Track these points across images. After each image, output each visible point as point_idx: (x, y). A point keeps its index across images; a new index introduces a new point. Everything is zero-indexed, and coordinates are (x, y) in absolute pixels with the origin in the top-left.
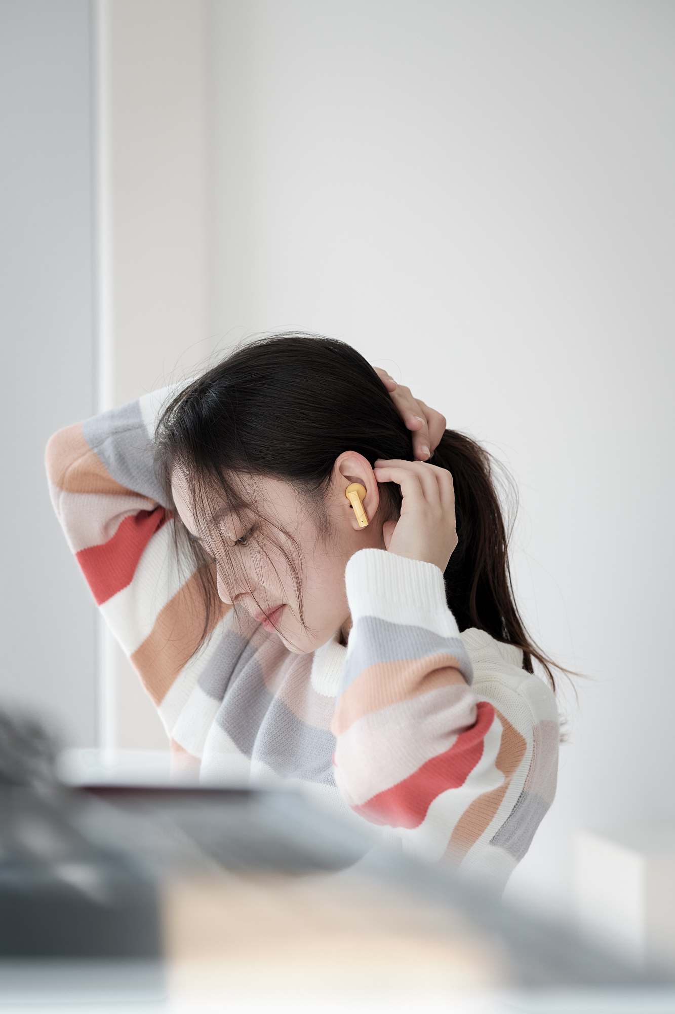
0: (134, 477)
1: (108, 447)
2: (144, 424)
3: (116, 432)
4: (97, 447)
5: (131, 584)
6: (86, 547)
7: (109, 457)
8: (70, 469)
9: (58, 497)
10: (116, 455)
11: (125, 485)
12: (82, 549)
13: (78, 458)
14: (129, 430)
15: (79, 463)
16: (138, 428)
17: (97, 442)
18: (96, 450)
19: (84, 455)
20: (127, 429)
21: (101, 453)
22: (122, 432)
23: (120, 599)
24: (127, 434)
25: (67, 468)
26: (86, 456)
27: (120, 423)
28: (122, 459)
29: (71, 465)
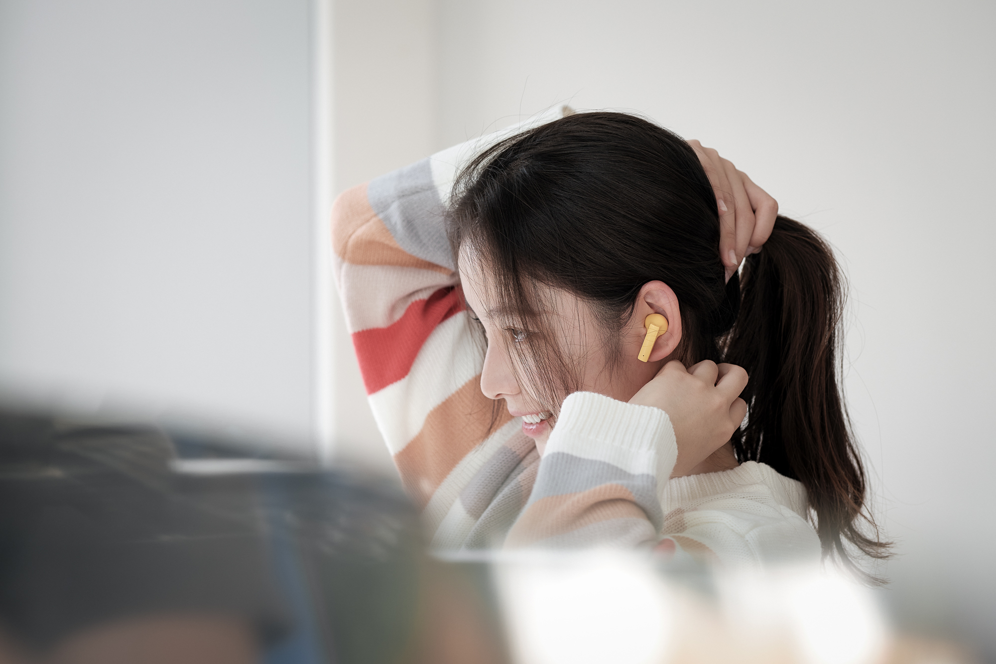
0: (424, 244)
1: (395, 214)
2: (434, 186)
3: (403, 196)
4: (382, 212)
5: (407, 378)
6: (365, 329)
7: (396, 223)
8: (353, 237)
9: (340, 268)
10: (404, 221)
11: (414, 254)
12: (360, 330)
13: (362, 224)
14: (417, 192)
15: (362, 231)
16: (427, 190)
17: (383, 207)
18: (381, 216)
19: (368, 221)
20: (415, 191)
21: (387, 219)
22: (409, 195)
23: (393, 391)
24: (415, 198)
25: (350, 236)
26: (371, 222)
27: (407, 184)
28: (410, 224)
29: (354, 232)
